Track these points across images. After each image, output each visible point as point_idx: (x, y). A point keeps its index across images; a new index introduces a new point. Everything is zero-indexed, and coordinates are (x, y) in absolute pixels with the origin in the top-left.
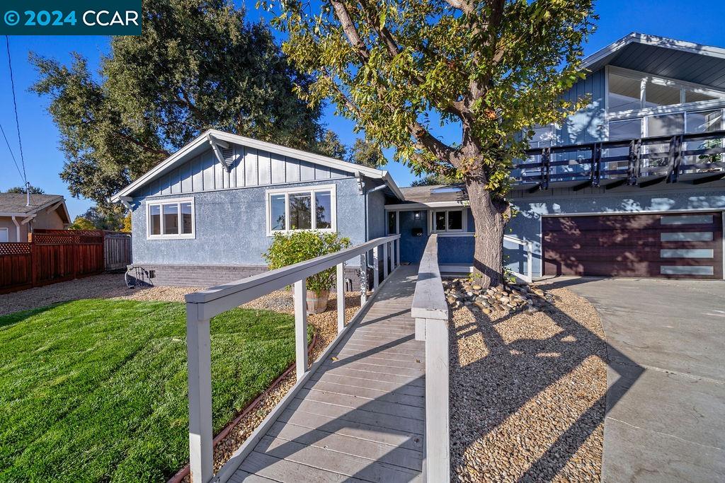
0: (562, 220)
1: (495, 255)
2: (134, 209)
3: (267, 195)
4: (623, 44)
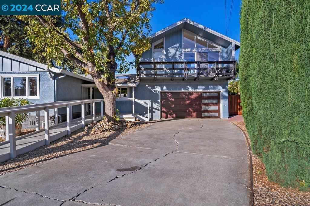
0: (167, 94)
1: (110, 109)
4: (182, 22)
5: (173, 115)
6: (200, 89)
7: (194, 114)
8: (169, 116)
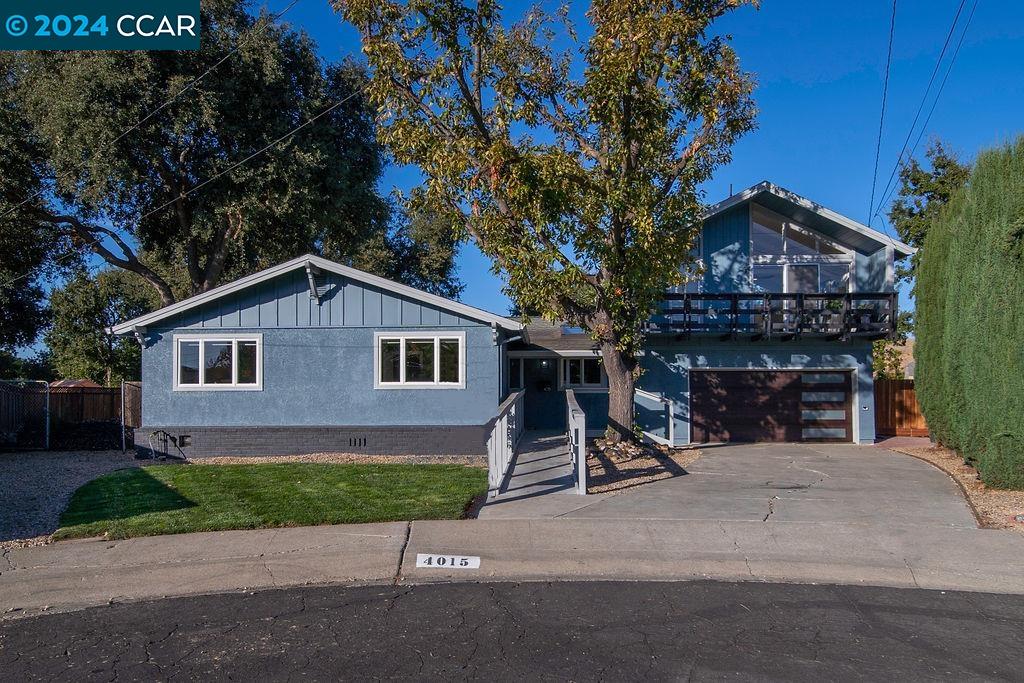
0: (706, 375)
2: (149, 344)
3: (376, 339)
4: (755, 192)
5: (722, 433)
6: (798, 363)
7: (781, 432)
8: (711, 436)
